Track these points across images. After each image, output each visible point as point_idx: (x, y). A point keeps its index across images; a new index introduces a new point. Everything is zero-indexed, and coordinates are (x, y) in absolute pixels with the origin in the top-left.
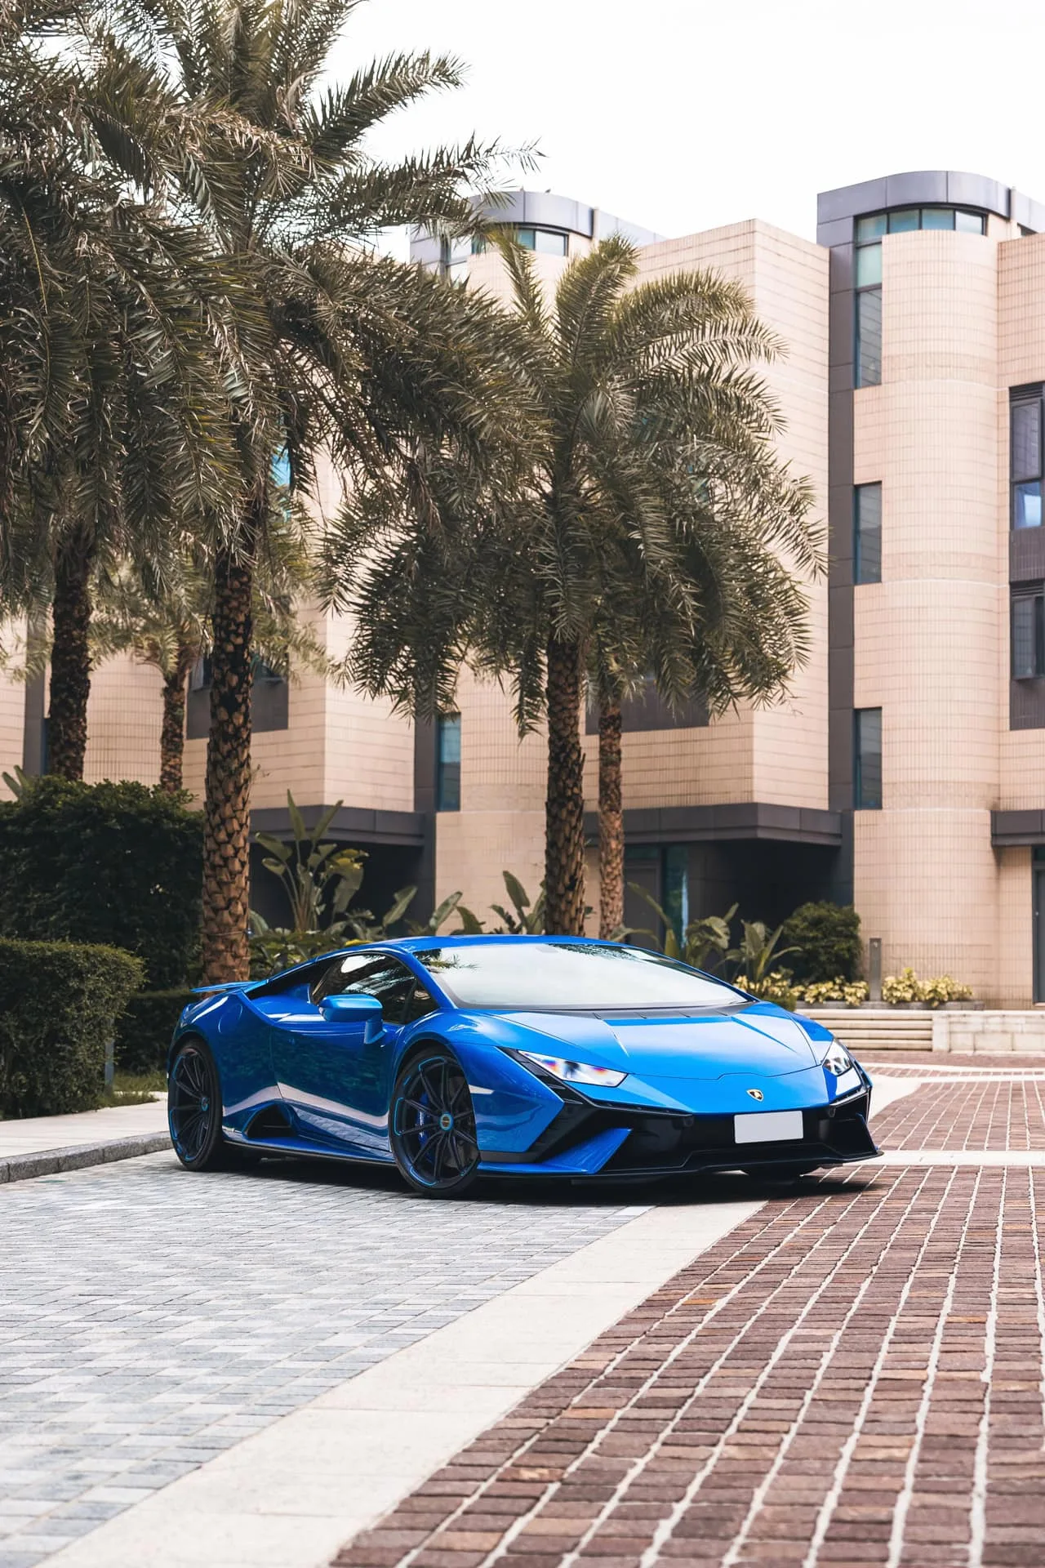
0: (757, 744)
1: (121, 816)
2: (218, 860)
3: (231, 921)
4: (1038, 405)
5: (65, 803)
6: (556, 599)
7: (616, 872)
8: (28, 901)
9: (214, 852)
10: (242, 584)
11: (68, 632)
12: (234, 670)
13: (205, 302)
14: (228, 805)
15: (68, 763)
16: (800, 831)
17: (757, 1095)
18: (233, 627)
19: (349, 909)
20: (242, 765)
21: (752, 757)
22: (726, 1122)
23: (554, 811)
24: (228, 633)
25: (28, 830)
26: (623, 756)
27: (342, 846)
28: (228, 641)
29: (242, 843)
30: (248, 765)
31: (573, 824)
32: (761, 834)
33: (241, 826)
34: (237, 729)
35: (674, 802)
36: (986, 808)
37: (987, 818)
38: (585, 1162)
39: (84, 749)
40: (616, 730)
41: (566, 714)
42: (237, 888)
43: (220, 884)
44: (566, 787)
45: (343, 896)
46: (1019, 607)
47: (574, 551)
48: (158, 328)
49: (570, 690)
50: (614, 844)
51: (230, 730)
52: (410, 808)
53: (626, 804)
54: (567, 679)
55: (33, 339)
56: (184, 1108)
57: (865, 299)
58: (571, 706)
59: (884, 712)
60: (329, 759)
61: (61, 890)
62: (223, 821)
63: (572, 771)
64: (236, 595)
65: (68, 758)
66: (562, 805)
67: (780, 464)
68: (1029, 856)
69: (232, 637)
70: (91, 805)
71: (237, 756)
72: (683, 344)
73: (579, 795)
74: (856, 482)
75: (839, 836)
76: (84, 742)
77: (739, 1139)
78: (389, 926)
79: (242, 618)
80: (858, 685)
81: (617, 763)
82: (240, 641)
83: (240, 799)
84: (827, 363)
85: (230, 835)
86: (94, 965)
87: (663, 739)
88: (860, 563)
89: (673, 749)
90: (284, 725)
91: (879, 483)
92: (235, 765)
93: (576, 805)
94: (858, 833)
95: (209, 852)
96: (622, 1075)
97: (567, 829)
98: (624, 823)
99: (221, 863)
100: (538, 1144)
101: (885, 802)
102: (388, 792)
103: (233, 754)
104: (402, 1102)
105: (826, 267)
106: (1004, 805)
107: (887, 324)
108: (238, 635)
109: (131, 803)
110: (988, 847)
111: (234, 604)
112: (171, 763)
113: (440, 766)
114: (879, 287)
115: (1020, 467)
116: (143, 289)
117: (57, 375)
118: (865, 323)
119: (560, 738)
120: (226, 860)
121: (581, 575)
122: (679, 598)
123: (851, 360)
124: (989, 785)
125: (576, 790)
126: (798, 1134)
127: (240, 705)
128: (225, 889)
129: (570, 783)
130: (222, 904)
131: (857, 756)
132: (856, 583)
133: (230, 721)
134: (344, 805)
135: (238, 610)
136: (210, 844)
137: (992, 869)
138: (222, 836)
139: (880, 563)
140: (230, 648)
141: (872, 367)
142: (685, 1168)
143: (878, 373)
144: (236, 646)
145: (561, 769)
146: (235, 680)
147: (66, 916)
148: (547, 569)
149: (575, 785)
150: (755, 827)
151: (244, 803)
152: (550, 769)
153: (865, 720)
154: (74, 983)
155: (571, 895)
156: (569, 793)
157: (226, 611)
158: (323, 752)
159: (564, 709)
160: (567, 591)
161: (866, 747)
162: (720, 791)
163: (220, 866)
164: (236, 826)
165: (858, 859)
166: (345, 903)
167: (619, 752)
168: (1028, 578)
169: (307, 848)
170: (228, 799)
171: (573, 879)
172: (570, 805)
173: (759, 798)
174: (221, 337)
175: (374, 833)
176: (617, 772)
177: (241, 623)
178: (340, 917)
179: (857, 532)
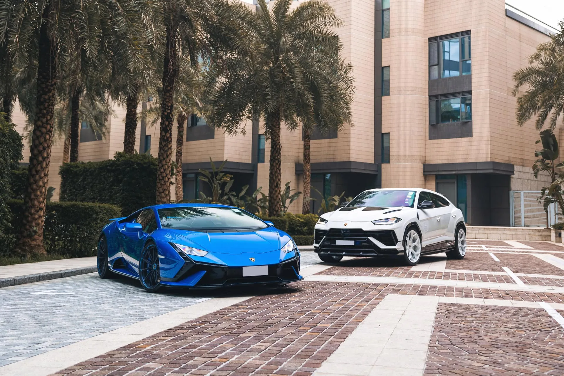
0: (351, 143)
1: (138, 164)
2: (161, 178)
3: (164, 196)
4: (437, 43)
5: (122, 160)
6: (269, 99)
7: (308, 182)
8: (113, 189)
9: (160, 175)
10: (170, 94)
11: (131, 109)
12: (167, 120)
13: (142, 10)
14: (164, 161)
15: (129, 148)
16: (365, 170)
17: (253, 260)
18: (167, 107)
19: (229, 192)
20: (169, 149)
21: (350, 147)
22: (240, 269)
23: (272, 163)
24: (165, 109)
25: (113, 168)
26: (311, 147)
27: (226, 173)
28: (165, 111)
29: (168, 172)
30: (171, 149)
31: (278, 167)
32: (352, 171)
33: (168, 167)
34: (168, 138)
35: (327, 161)
36: (422, 163)
37: (421, 166)
38: (192, 283)
39: (134, 144)
40: (309, 139)
41: (276, 134)
42: (166, 186)
43: (161, 185)
44: (276, 156)
45: (227, 188)
46: (431, 103)
47: (275, 85)
48: (122, 16)
49: (277, 127)
50: (308, 173)
51: (165, 138)
52: (250, 162)
53: (312, 161)
54: (276, 123)
55: (81, 19)
56: (102, 257)
57: (385, 12)
58: (277, 131)
59: (391, 134)
60: (226, 147)
61: (121, 186)
62: (163, 166)
63: (277, 151)
64: (168, 98)
65: (130, 147)
66: (274, 162)
67: (342, 59)
68: (434, 178)
69: (167, 110)
70: (130, 161)
71: (167, 146)
72: (313, 23)
73: (280, 158)
74: (382, 66)
75: (377, 171)
76: (134, 142)
77: (244, 275)
78: (241, 197)
79: (170, 105)
80: (383, 126)
81: (309, 149)
82: (169, 111)
83: (168, 159)
84: (374, 31)
85: (165, 170)
86: (102, 210)
87: (324, 142)
88: (384, 90)
89: (327, 145)
90: (213, 137)
91: (389, 66)
92: (166, 149)
93: (279, 161)
94: (383, 170)
95: (158, 175)
96: (207, 252)
97: (276, 169)
98: (311, 167)
99: (162, 178)
100: (177, 276)
101: (391, 161)
102: (244, 157)
103: (166, 145)
104: (143, 259)
105: (374, 4)
106: (427, 162)
107: (391, 20)
108: (168, 110)
109: (142, 160)
110: (422, 175)
111: (167, 100)
112: (179, 148)
113: (259, 150)
114: (389, 9)
115: (432, 61)
116: (118, 5)
117: (91, 29)
118: (385, 19)
119: (274, 141)
120: (163, 177)
121: (278, 92)
122: (308, 99)
123: (381, 30)
124: (422, 156)
125: (279, 157)
126: (267, 273)
127: (169, 131)
128: (163, 186)
129: (277, 155)
130: (162, 191)
131: (383, 147)
132: (382, 96)
133: (165, 135)
134: (228, 161)
135: (168, 102)
136: (159, 173)
137: (424, 181)
138: (162, 170)
139: (389, 90)
140: (166, 113)
141: (387, 32)
142: (225, 285)
143: (389, 34)
144: (168, 113)
145: (274, 150)
146: (167, 123)
147: (122, 194)
148: (267, 90)
149: (278, 155)
150: (351, 168)
151: (169, 160)
152: (271, 150)
153: (385, 136)
154: (95, 216)
155: (276, 189)
156: (276, 158)
157: (165, 102)
158: (224, 145)
159: (275, 132)
160: (272, 97)
161: (385, 145)
162: (341, 158)
163: (162, 179)
164: (166, 167)
165: (383, 178)
166: (228, 190)
167: (309, 146)
168: (434, 94)
169: (217, 174)
170: (164, 159)
171: (277, 184)
172: (277, 162)
173: (352, 160)
174: (146, 19)
175: (239, 169)
176: (309, 152)
177: (169, 106)
178: (226, 194)
179: (383, 80)
